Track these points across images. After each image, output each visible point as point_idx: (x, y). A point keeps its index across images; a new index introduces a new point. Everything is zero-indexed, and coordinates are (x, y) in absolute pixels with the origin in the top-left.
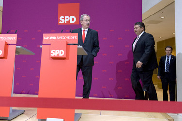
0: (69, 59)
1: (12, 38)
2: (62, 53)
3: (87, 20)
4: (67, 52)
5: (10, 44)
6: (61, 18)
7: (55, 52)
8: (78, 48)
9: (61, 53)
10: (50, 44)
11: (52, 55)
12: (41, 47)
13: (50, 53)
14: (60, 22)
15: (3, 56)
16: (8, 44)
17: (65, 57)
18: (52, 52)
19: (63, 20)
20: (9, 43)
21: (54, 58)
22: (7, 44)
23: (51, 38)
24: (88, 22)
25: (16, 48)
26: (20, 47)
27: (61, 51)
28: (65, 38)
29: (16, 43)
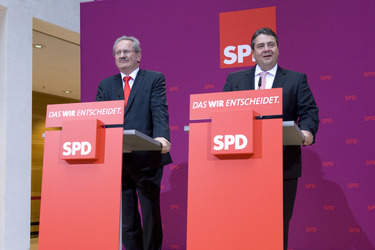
0: (261, 157)
1: (113, 111)
2: (241, 142)
4: (256, 139)
5: (107, 126)
6: (227, 52)
7: (223, 140)
8: (285, 128)
10: (210, 121)
11: (215, 148)
12: (186, 128)
13: (211, 144)
14: (226, 62)
15: (93, 156)
17: (250, 151)
18: (216, 139)
19: (233, 56)
21: (223, 156)
22: (102, 127)
23: (212, 104)
25: (125, 136)
26: (133, 132)
27: (238, 137)
28: (248, 102)
29: (122, 123)
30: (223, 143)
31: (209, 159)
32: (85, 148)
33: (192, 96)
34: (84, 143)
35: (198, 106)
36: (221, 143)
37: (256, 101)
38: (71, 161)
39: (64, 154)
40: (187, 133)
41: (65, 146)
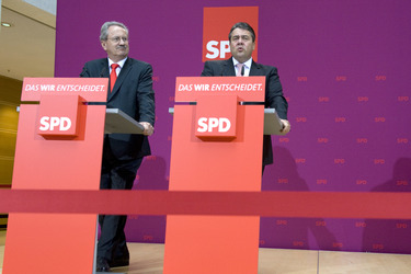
0: (242, 141)
1: (96, 88)
2: (225, 125)
3: (118, 38)
4: (239, 123)
5: (90, 103)
7: (207, 123)
8: (266, 115)
9: (223, 125)
10: (194, 104)
11: (199, 130)
12: (171, 110)
13: (195, 125)
14: (208, 56)
15: (73, 133)
16: (85, 103)
17: (233, 134)
18: (200, 122)
20: (88, 100)
21: (206, 139)
22: (83, 103)
23: (198, 88)
24: (122, 42)
25: (107, 115)
26: (116, 111)
27: (222, 120)
28: (233, 87)
29: (105, 101)
30: (207, 125)
31: (192, 140)
32: (64, 124)
33: (178, 78)
34: (63, 119)
35: (184, 89)
36: (205, 126)
37: (240, 87)
38: (48, 137)
39: (41, 128)
40: (171, 115)
41: (42, 121)
